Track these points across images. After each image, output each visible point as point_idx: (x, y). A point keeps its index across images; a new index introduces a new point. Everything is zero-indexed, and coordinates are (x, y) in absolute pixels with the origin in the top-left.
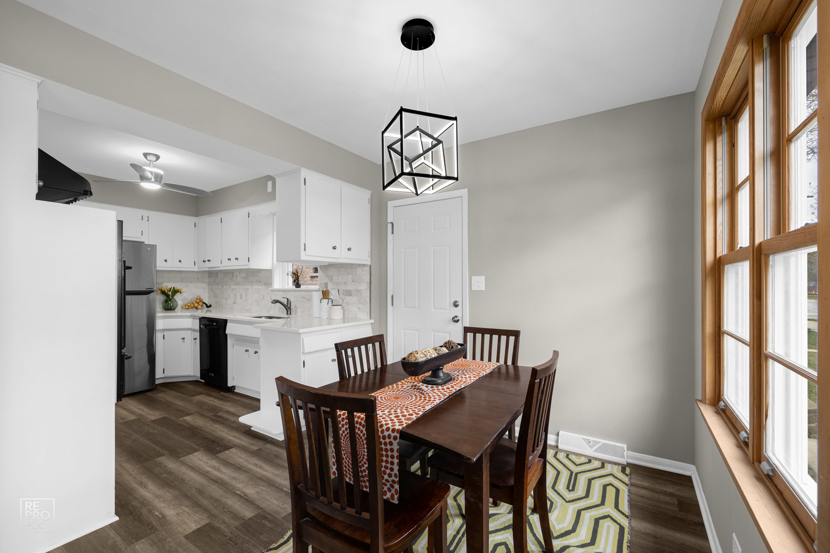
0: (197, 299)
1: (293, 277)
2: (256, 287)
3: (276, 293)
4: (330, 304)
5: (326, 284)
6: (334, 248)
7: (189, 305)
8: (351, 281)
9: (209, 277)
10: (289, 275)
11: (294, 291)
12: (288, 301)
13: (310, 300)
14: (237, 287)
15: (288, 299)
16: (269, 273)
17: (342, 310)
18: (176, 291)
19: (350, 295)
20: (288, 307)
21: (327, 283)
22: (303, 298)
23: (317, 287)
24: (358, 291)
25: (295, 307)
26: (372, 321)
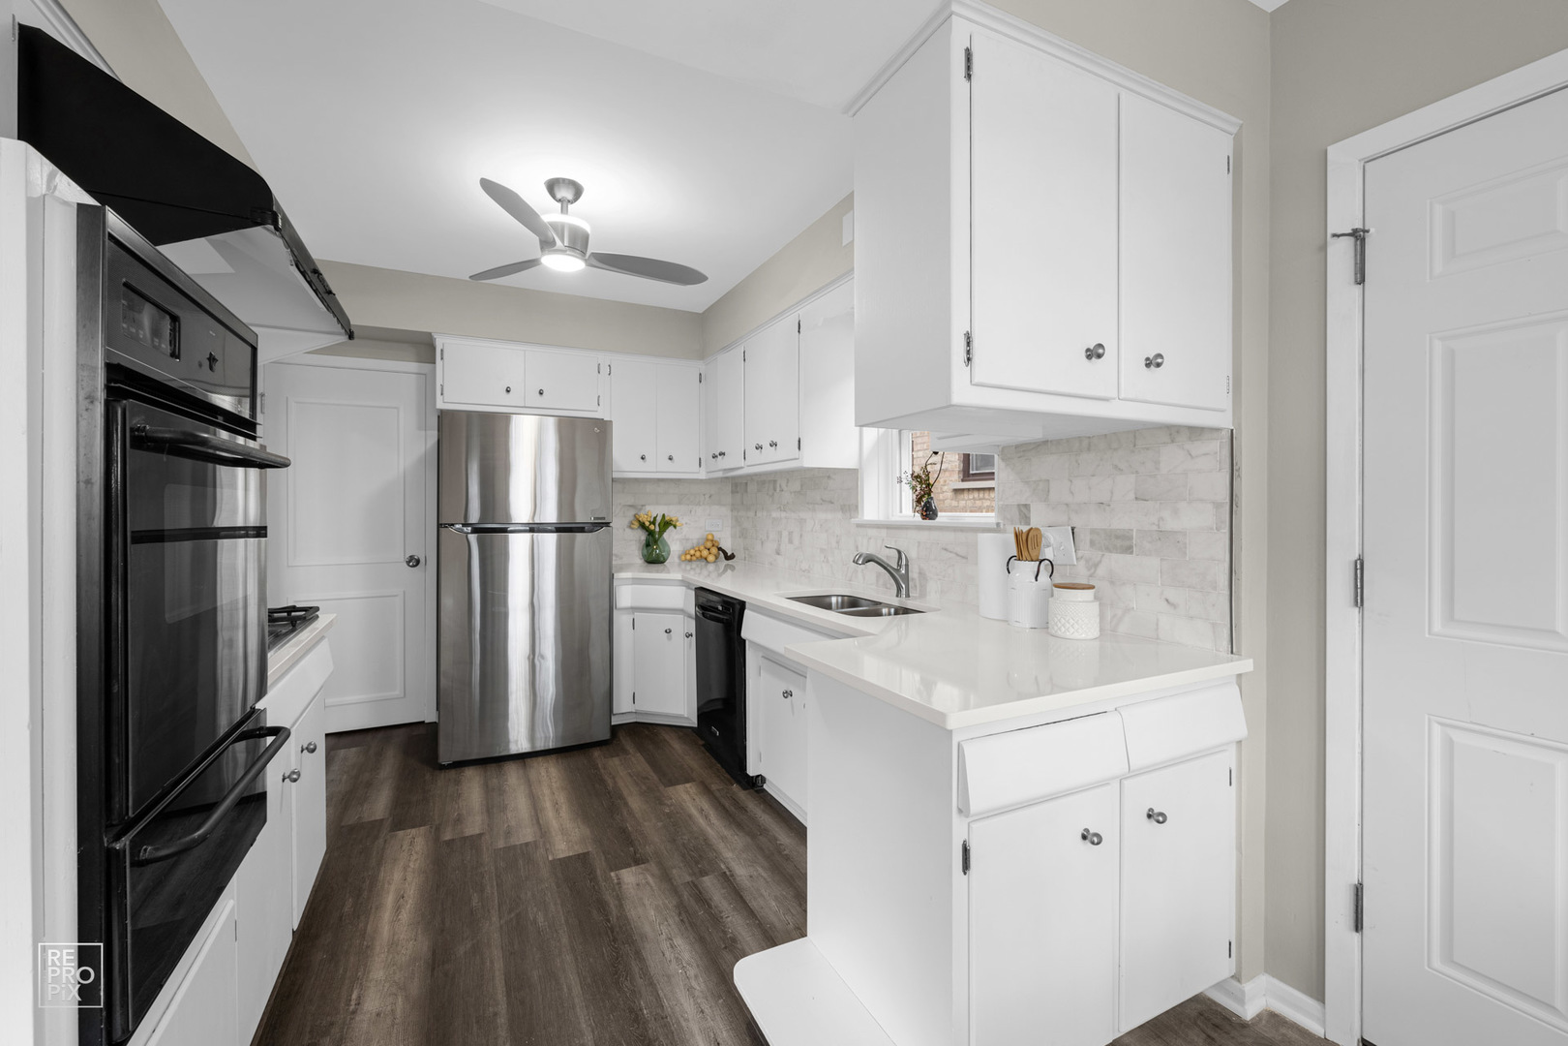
0: (707, 540)
1: (914, 488)
2: (821, 516)
3: (872, 532)
4: (1044, 576)
5: (1024, 511)
6: (1094, 353)
7: (692, 552)
8: (1132, 496)
9: (732, 492)
10: (904, 481)
11: (919, 528)
12: (900, 558)
13: (967, 556)
14: (783, 514)
15: (899, 552)
16: (851, 478)
17: (1096, 605)
18: (667, 524)
19: (1129, 550)
20: (898, 574)
21: (1027, 506)
22: (946, 550)
23: (989, 518)
24: (1163, 535)
25: (921, 573)
26: (1246, 665)
